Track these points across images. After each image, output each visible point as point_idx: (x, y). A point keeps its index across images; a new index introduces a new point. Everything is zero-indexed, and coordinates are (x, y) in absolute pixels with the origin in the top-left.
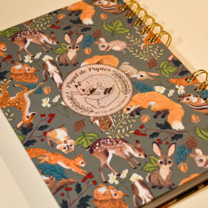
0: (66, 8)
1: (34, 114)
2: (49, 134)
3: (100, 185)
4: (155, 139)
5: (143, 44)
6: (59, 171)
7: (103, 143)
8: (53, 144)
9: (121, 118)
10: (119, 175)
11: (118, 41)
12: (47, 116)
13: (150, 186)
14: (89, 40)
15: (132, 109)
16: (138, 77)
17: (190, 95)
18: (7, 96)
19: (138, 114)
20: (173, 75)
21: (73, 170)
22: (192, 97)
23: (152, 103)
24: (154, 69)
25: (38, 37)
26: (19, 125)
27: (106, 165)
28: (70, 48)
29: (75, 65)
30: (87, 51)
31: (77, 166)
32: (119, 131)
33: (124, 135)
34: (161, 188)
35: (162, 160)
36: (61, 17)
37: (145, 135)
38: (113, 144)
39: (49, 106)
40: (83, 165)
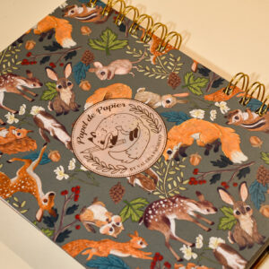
0: (32, 30)
1: (52, 195)
2: (83, 216)
3: (176, 266)
4: (218, 183)
5: (152, 57)
6: (116, 263)
7: (157, 208)
8: (94, 229)
9: (165, 167)
10: (193, 245)
11: (119, 61)
12: (70, 192)
13: (238, 249)
14: (80, 70)
15: (174, 151)
16: (164, 105)
17: (237, 112)
18: (6, 179)
19: (184, 155)
20: (206, 90)
21: (134, 256)
22: (240, 113)
23: (196, 136)
24: (179, 87)
25: (11, 83)
26: (38, 216)
27: (171, 237)
28: (60, 87)
29: (77, 110)
30: (85, 86)
31: (137, 249)
32: (170, 186)
33: (178, 190)
34: (251, 246)
35: (238, 209)
36: (31, 45)
37: (204, 182)
38: (169, 206)
39: (67, 177)
40: (144, 246)
